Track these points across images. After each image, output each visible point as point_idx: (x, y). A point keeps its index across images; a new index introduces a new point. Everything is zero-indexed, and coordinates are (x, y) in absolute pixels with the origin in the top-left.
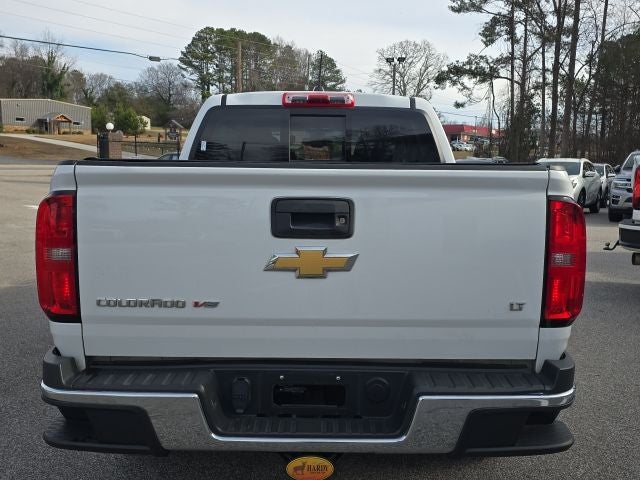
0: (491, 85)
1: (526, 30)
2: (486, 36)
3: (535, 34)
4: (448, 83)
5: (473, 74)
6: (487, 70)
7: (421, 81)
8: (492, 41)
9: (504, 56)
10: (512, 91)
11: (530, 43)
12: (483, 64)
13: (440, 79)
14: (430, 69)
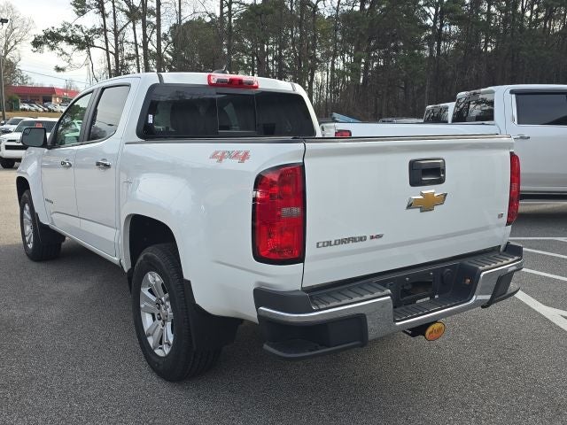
0: (89, 52)
1: (114, 6)
2: (77, 7)
3: (122, 10)
4: (46, 47)
5: (70, 41)
6: (83, 39)
7: (7, 43)
8: (84, 13)
9: (98, 27)
10: (108, 59)
11: (118, 18)
12: (78, 33)
13: (37, 43)
14: (15, 31)
